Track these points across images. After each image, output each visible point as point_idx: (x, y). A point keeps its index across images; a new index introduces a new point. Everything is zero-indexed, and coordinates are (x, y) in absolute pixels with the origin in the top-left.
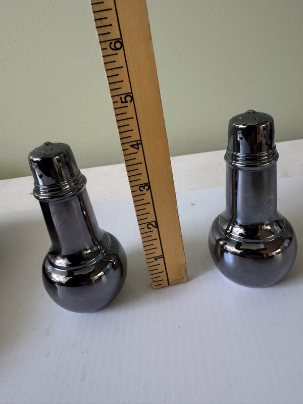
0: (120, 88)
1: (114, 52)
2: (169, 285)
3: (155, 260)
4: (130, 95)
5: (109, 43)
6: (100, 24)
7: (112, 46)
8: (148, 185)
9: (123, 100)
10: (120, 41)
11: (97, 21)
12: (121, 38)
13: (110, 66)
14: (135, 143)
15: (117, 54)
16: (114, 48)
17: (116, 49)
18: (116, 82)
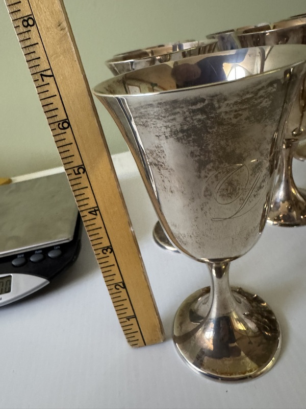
0: (73, 162)
1: (63, 131)
2: (145, 345)
3: (127, 320)
4: (82, 167)
5: (57, 124)
6: (47, 108)
7: (61, 126)
8: (110, 248)
9: (77, 172)
10: (66, 121)
11: (44, 107)
12: (68, 119)
13: (61, 143)
14: (93, 210)
15: (65, 133)
16: (62, 128)
17: (64, 128)
18: (68, 157)
